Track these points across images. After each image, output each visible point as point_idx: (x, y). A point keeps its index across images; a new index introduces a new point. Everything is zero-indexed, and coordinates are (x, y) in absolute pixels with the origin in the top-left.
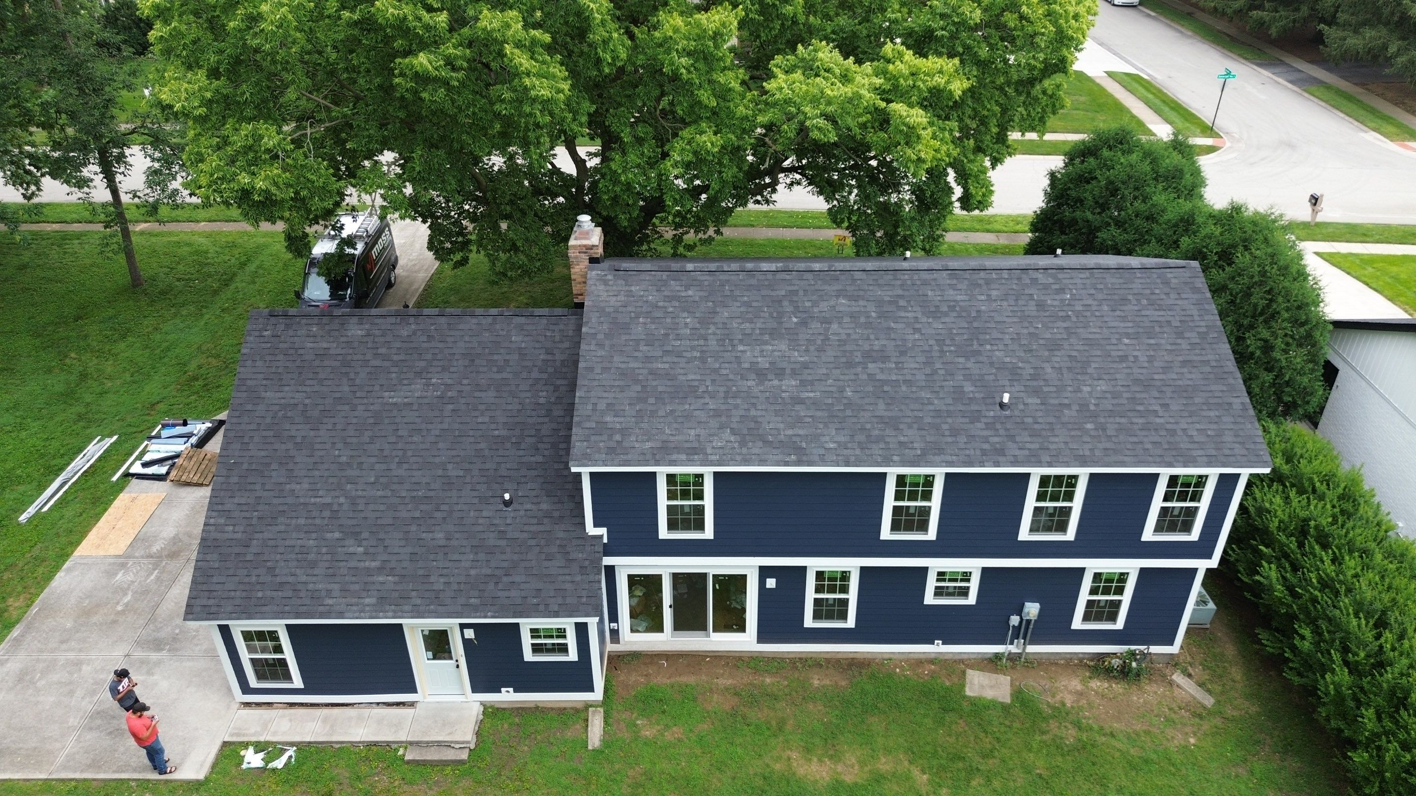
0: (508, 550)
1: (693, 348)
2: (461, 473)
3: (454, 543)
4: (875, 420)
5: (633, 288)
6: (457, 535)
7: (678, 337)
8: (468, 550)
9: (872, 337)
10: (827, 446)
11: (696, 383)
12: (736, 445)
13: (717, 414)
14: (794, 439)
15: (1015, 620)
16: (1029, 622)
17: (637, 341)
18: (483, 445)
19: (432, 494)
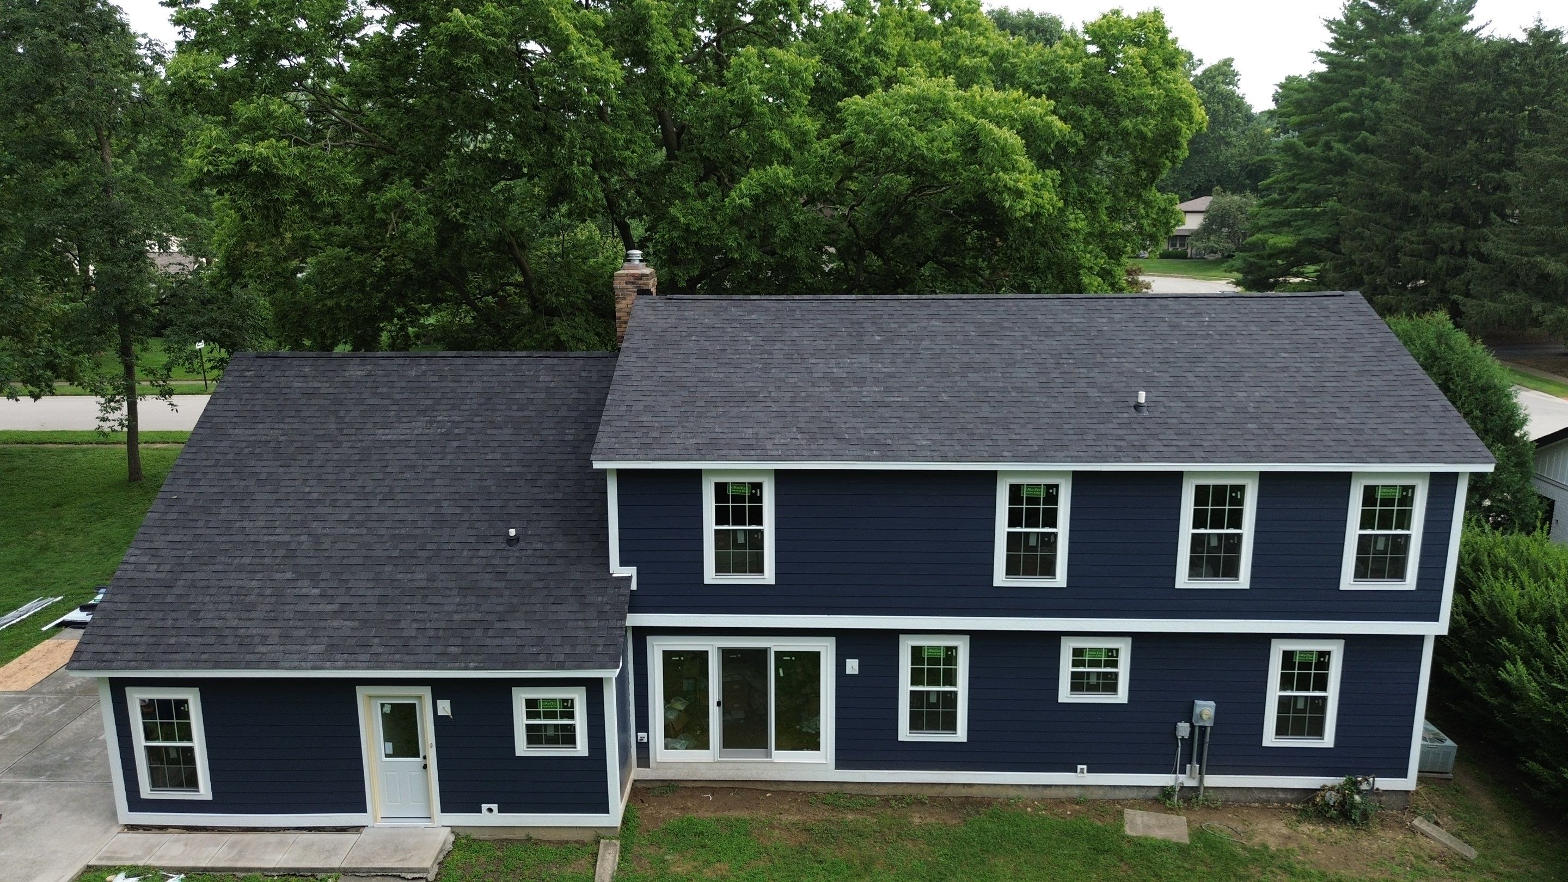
0: (507, 592)
1: (753, 361)
2: (459, 511)
3: (438, 584)
4: (979, 421)
5: (687, 313)
6: (442, 577)
7: (737, 352)
8: (455, 592)
9: (972, 351)
10: (919, 443)
11: (757, 390)
12: (804, 442)
13: (781, 415)
14: (877, 437)
15: (1183, 729)
16: (1203, 729)
17: (687, 356)
18: (489, 482)
19: (417, 532)
